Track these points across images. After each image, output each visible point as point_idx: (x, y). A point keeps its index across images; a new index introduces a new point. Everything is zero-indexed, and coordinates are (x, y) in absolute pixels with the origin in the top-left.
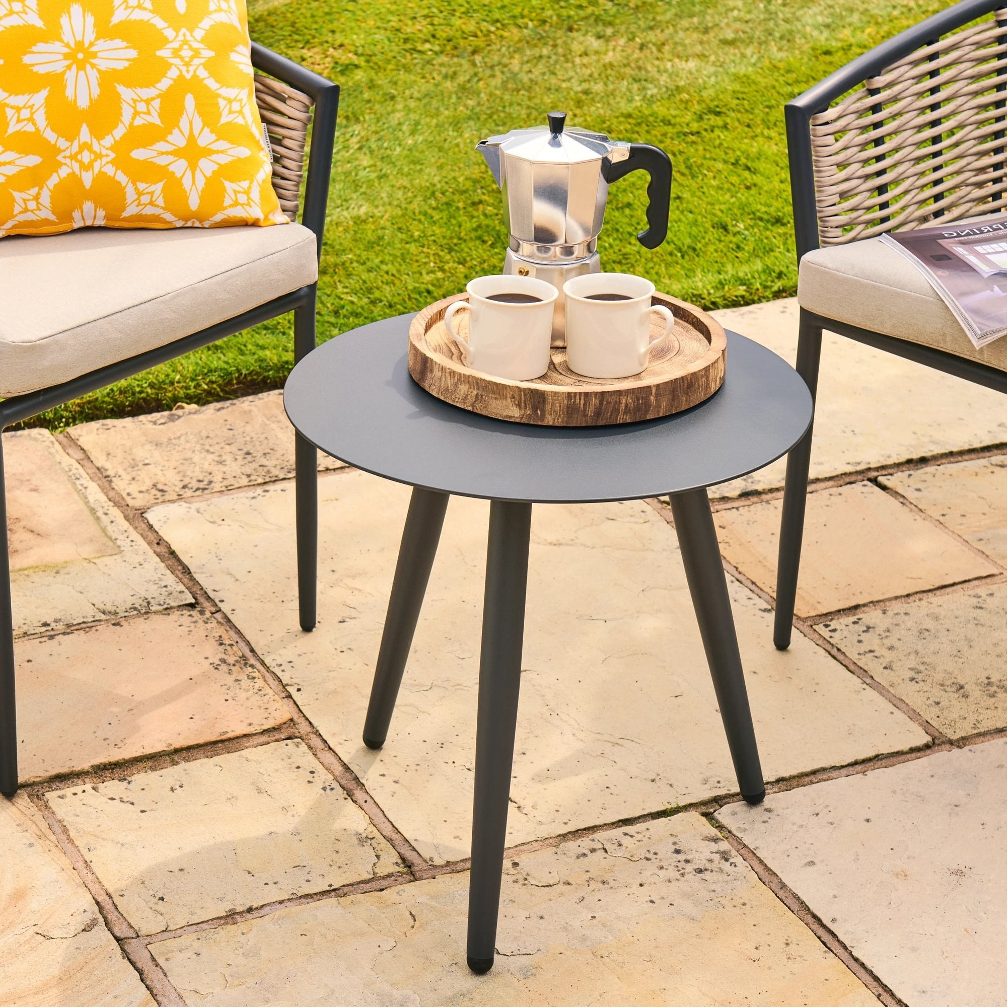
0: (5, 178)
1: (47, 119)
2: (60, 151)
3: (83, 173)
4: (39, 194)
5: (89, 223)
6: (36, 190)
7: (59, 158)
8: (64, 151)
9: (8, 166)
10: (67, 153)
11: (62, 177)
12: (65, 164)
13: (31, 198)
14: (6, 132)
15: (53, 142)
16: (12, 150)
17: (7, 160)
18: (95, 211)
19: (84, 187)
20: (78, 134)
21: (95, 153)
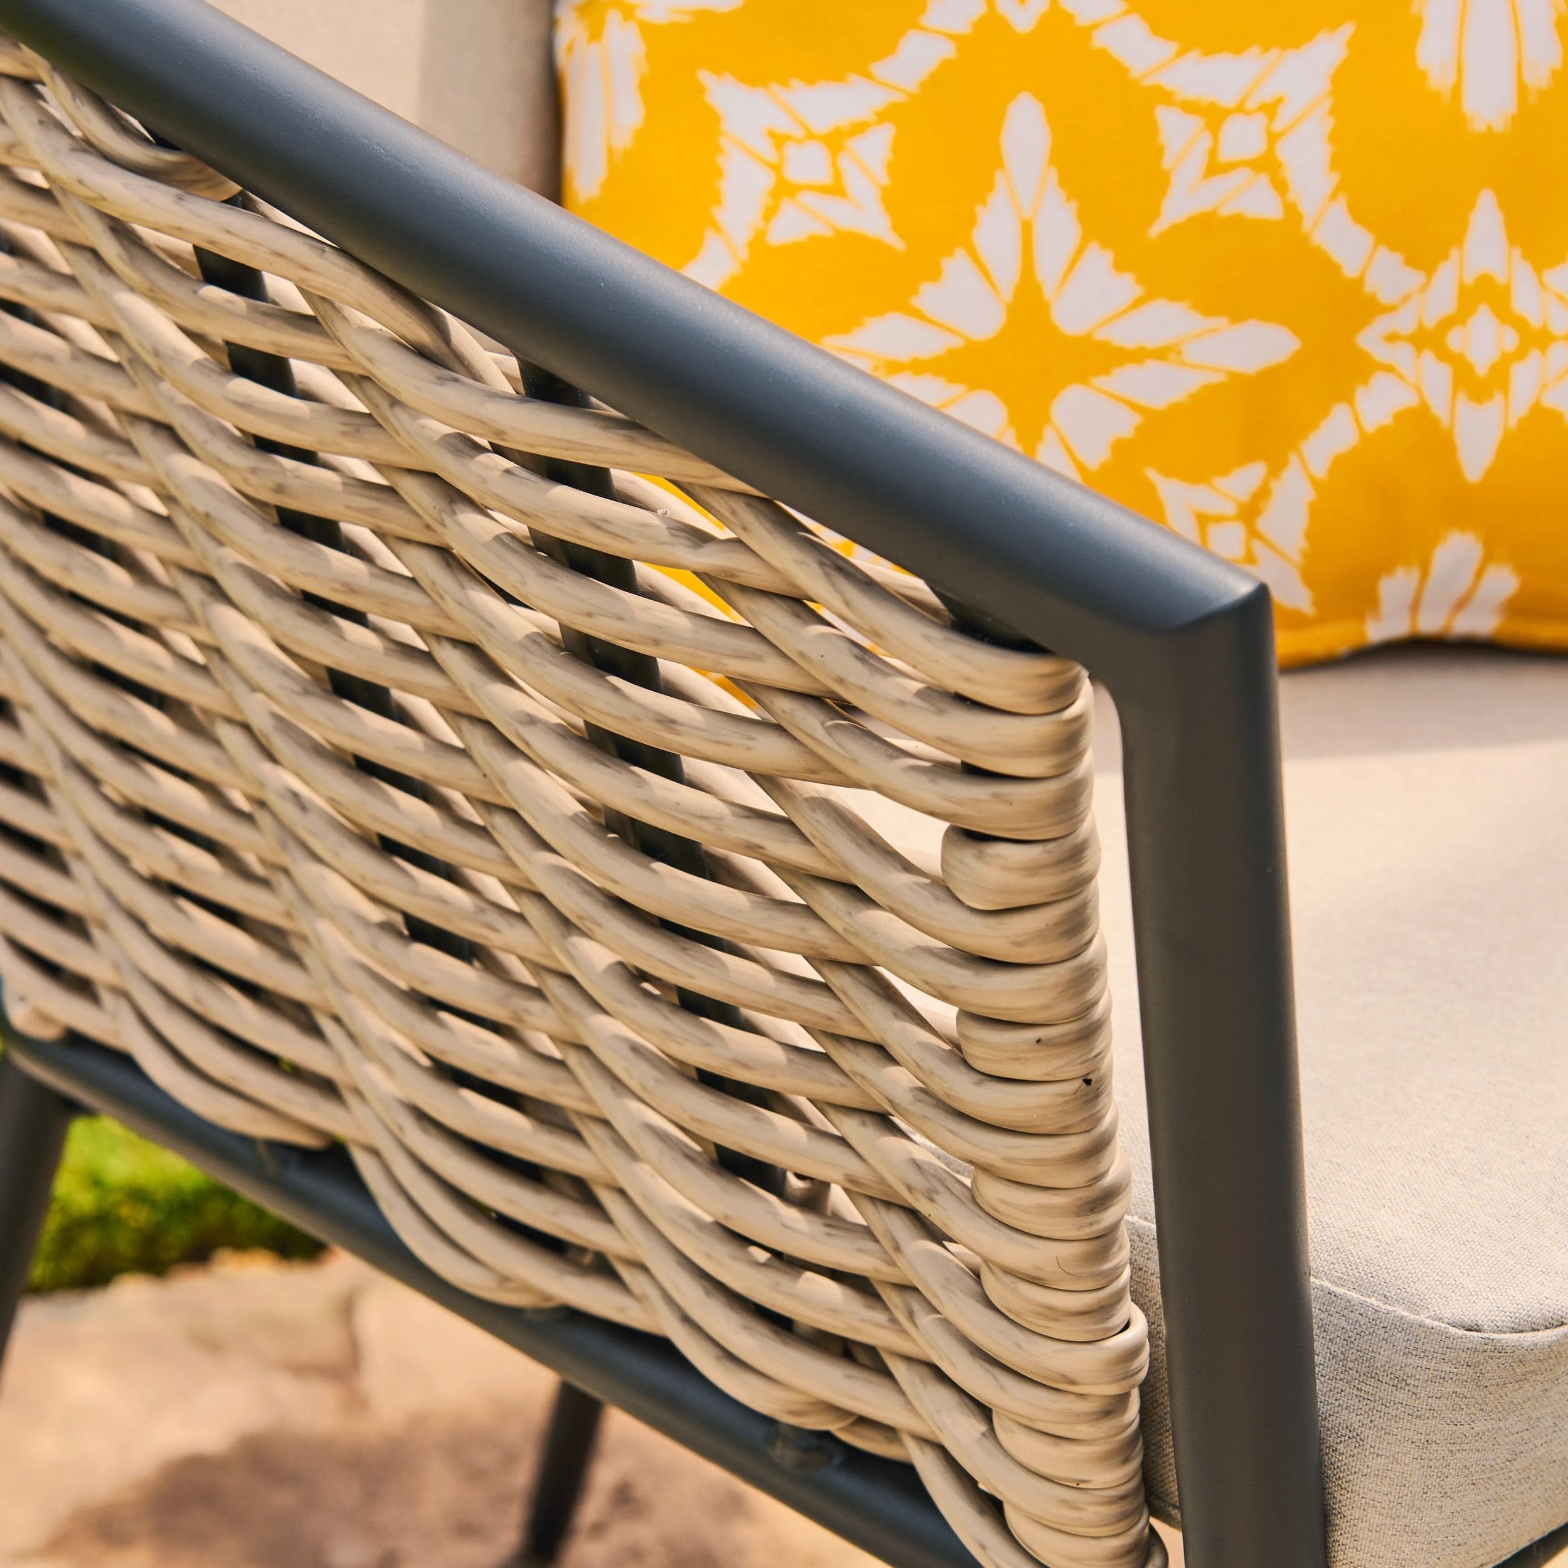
0: (1136, 419)
1: (1335, 163)
2: (1372, 309)
3: (1465, 407)
4: (1262, 494)
5: (1430, 623)
6: (1252, 475)
7: (1369, 340)
8: (1391, 309)
9: (1151, 365)
10: (1403, 322)
11: (1370, 426)
12: (1389, 369)
13: (1231, 510)
14: (1154, 214)
15: (1350, 271)
16: (1174, 296)
17: (1152, 344)
18: (1479, 574)
19: (1455, 469)
20: (1457, 238)
21: (1519, 324)
